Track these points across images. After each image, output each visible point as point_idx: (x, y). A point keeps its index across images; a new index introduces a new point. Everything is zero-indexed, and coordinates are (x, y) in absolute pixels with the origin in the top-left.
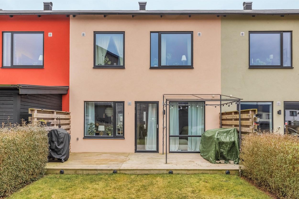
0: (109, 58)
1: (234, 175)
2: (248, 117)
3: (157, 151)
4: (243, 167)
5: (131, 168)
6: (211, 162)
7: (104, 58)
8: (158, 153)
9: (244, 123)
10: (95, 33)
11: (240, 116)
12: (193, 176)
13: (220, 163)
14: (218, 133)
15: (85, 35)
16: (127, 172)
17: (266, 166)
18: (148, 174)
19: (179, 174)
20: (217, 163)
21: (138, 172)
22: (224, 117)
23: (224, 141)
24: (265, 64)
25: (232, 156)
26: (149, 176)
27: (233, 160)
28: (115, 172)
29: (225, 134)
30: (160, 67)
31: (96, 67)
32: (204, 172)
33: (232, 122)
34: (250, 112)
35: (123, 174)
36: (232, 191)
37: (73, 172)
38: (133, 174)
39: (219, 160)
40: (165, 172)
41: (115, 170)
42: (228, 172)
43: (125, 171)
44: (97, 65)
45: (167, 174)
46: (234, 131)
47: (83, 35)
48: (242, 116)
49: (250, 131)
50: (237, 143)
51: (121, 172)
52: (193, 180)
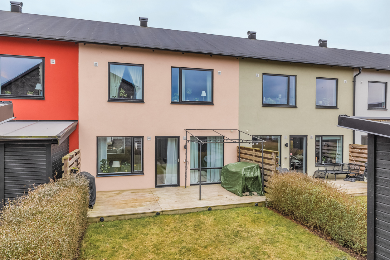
0: (124, 91)
1: (261, 206)
2: (271, 158)
3: (178, 185)
4: (269, 199)
5: (172, 208)
6: (238, 195)
7: (118, 89)
8: (179, 186)
9: (266, 161)
10: (110, 63)
11: (263, 155)
12: (229, 211)
13: (246, 195)
14: (244, 170)
15: (98, 66)
16: (169, 213)
17: (294, 201)
18: (190, 213)
19: (216, 210)
20: (244, 196)
21: (180, 212)
22: (243, 151)
23: (249, 176)
24: (275, 103)
25: (255, 188)
26: (191, 214)
27: (256, 192)
28: (158, 214)
29: (250, 170)
30: (181, 103)
31: (111, 100)
32: (238, 206)
33: (253, 158)
34: (273, 153)
35: (165, 215)
36: (269, 222)
37: (114, 218)
38: (176, 214)
39: (244, 193)
40: (205, 209)
41: (158, 212)
42: (257, 205)
43: (167, 212)
44: (111, 97)
45: (206, 211)
46: (257, 167)
47: (96, 65)
48: (264, 155)
49: (273, 169)
50: (260, 177)
51: (164, 213)
52: (233, 215)
